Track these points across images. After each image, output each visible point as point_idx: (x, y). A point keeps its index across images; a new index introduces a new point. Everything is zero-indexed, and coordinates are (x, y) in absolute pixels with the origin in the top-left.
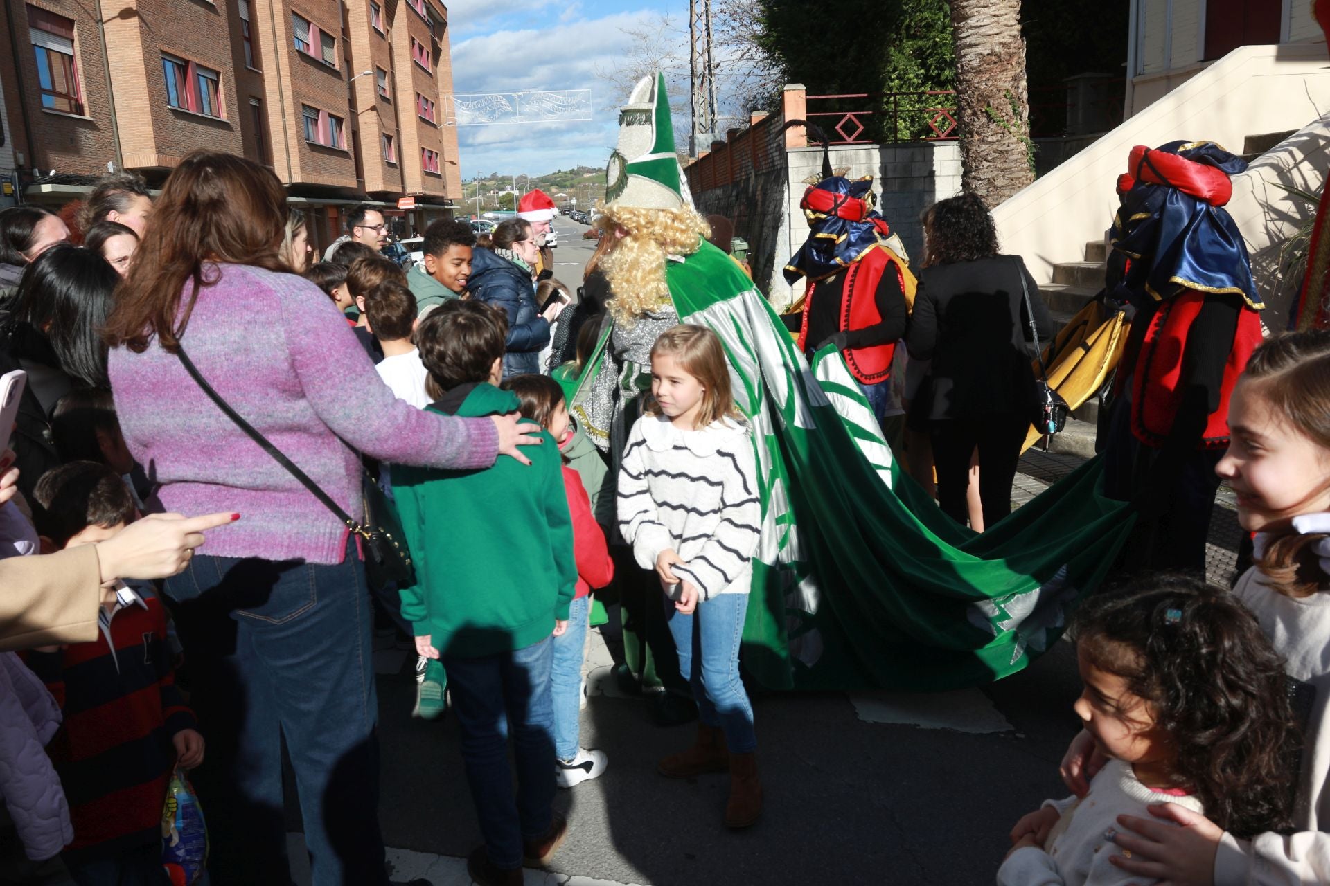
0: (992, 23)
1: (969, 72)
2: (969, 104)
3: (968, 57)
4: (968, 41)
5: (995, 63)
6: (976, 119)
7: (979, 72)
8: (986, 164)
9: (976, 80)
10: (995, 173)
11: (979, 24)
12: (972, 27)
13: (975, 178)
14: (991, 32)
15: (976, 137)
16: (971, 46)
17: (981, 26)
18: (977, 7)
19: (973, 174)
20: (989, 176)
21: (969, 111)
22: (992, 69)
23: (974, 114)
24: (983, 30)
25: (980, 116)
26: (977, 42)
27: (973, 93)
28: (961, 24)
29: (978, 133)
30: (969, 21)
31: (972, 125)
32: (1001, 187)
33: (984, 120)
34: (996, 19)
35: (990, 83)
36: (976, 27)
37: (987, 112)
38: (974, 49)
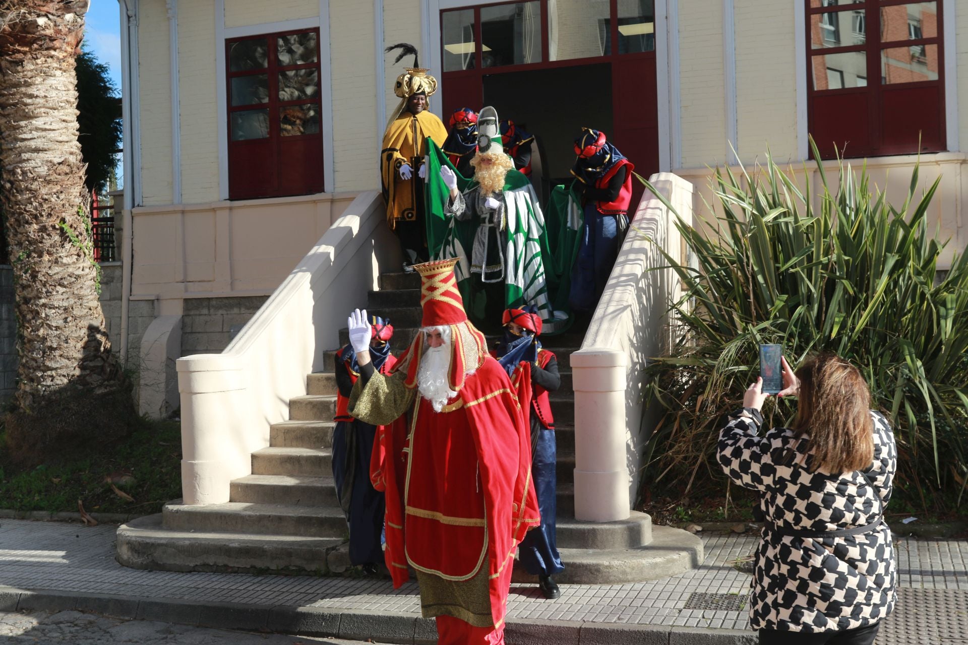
0: (62, 129)
1: (34, 179)
2: (36, 217)
3: (32, 164)
4: (32, 144)
5: (66, 174)
6: (46, 236)
7: (49, 182)
8: (61, 289)
9: (44, 191)
10: (72, 301)
11: (47, 127)
12: (37, 129)
13: (44, 305)
14: (60, 139)
15: (46, 258)
16: (37, 150)
17: (50, 130)
18: (44, 107)
19: (43, 301)
20: (65, 304)
21: (35, 226)
22: (63, 180)
23: (43, 229)
24: (51, 135)
25: (53, 234)
26: (46, 147)
27: (41, 205)
28: (23, 123)
29: (50, 253)
30: (34, 122)
31: (41, 242)
32: (81, 317)
33: (57, 238)
34: (64, 124)
35: (62, 196)
36: (45, 130)
37: (62, 229)
38: (41, 155)
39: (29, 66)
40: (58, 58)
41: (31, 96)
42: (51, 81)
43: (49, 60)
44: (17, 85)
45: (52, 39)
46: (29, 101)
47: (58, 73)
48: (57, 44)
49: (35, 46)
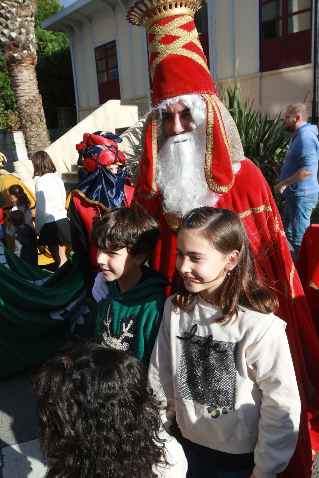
0: (28, 89)
1: (22, 106)
2: (24, 118)
3: (21, 101)
4: (20, 95)
5: (31, 103)
6: (27, 123)
7: (26, 106)
8: (33, 139)
9: (25, 109)
10: (37, 142)
11: (24, 89)
12: (21, 90)
13: (30, 144)
14: (28, 92)
15: (28, 130)
16: (22, 96)
17: (24, 90)
18: (22, 82)
19: (29, 143)
20: (35, 143)
21: (24, 120)
22: (30, 105)
23: (26, 121)
24: (25, 91)
25: (29, 122)
26: (24, 95)
27: (25, 113)
28: (17, 88)
29: (29, 128)
30: (20, 88)
31: (26, 125)
32: (40, 147)
33: (30, 123)
34: (29, 87)
35: (30, 110)
36: (23, 90)
37: (31, 120)
38: (23, 98)
39: (16, 70)
40: (24, 66)
41: (18, 80)
42: (23, 74)
43: (21, 67)
44: (14, 76)
45: (21, 60)
46: (17, 81)
47: (25, 71)
48: (23, 61)
49: (17, 63)
